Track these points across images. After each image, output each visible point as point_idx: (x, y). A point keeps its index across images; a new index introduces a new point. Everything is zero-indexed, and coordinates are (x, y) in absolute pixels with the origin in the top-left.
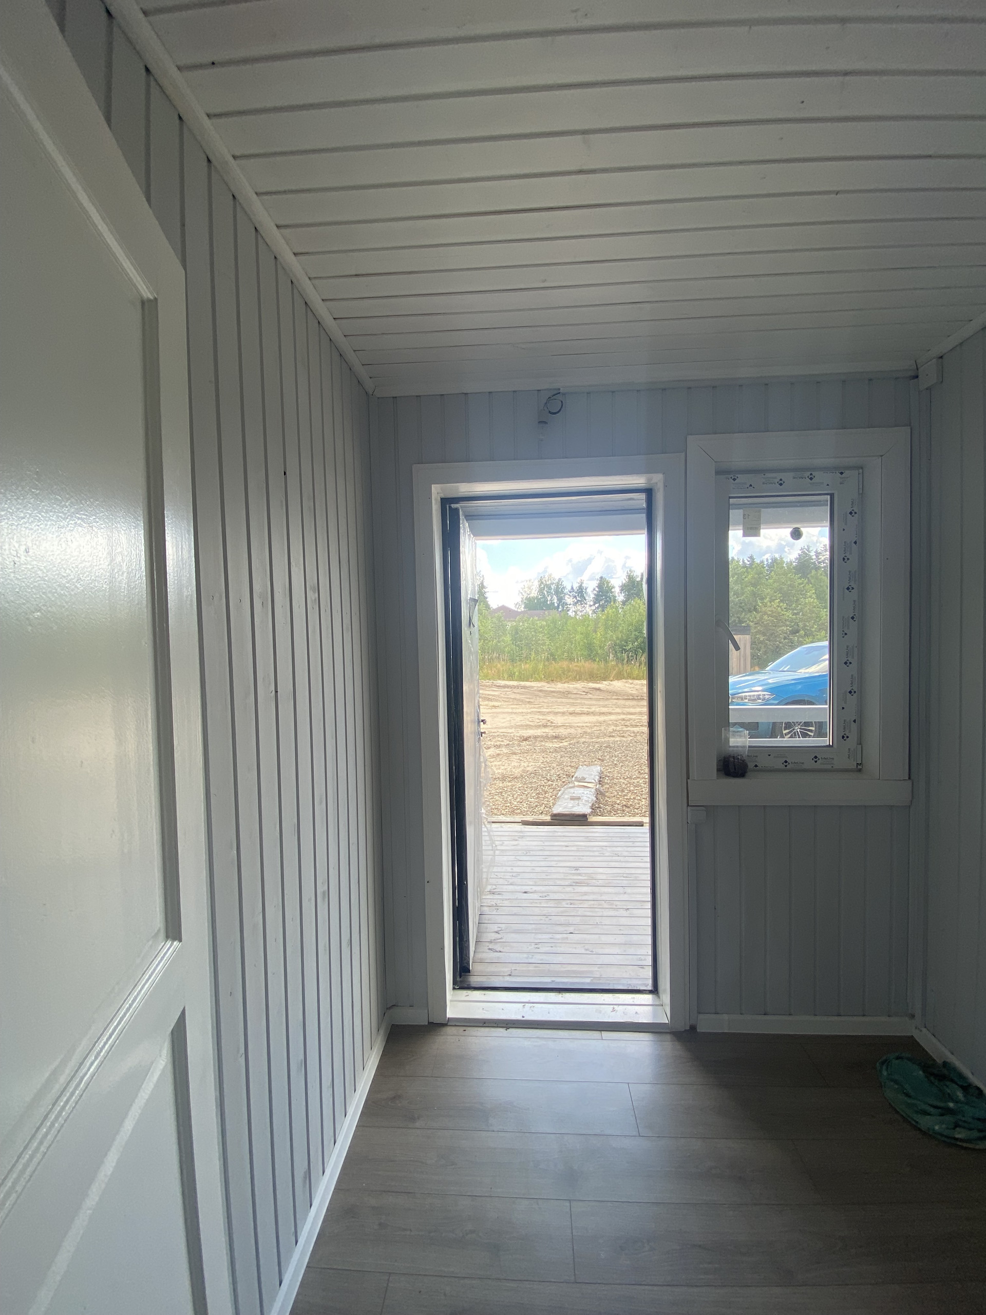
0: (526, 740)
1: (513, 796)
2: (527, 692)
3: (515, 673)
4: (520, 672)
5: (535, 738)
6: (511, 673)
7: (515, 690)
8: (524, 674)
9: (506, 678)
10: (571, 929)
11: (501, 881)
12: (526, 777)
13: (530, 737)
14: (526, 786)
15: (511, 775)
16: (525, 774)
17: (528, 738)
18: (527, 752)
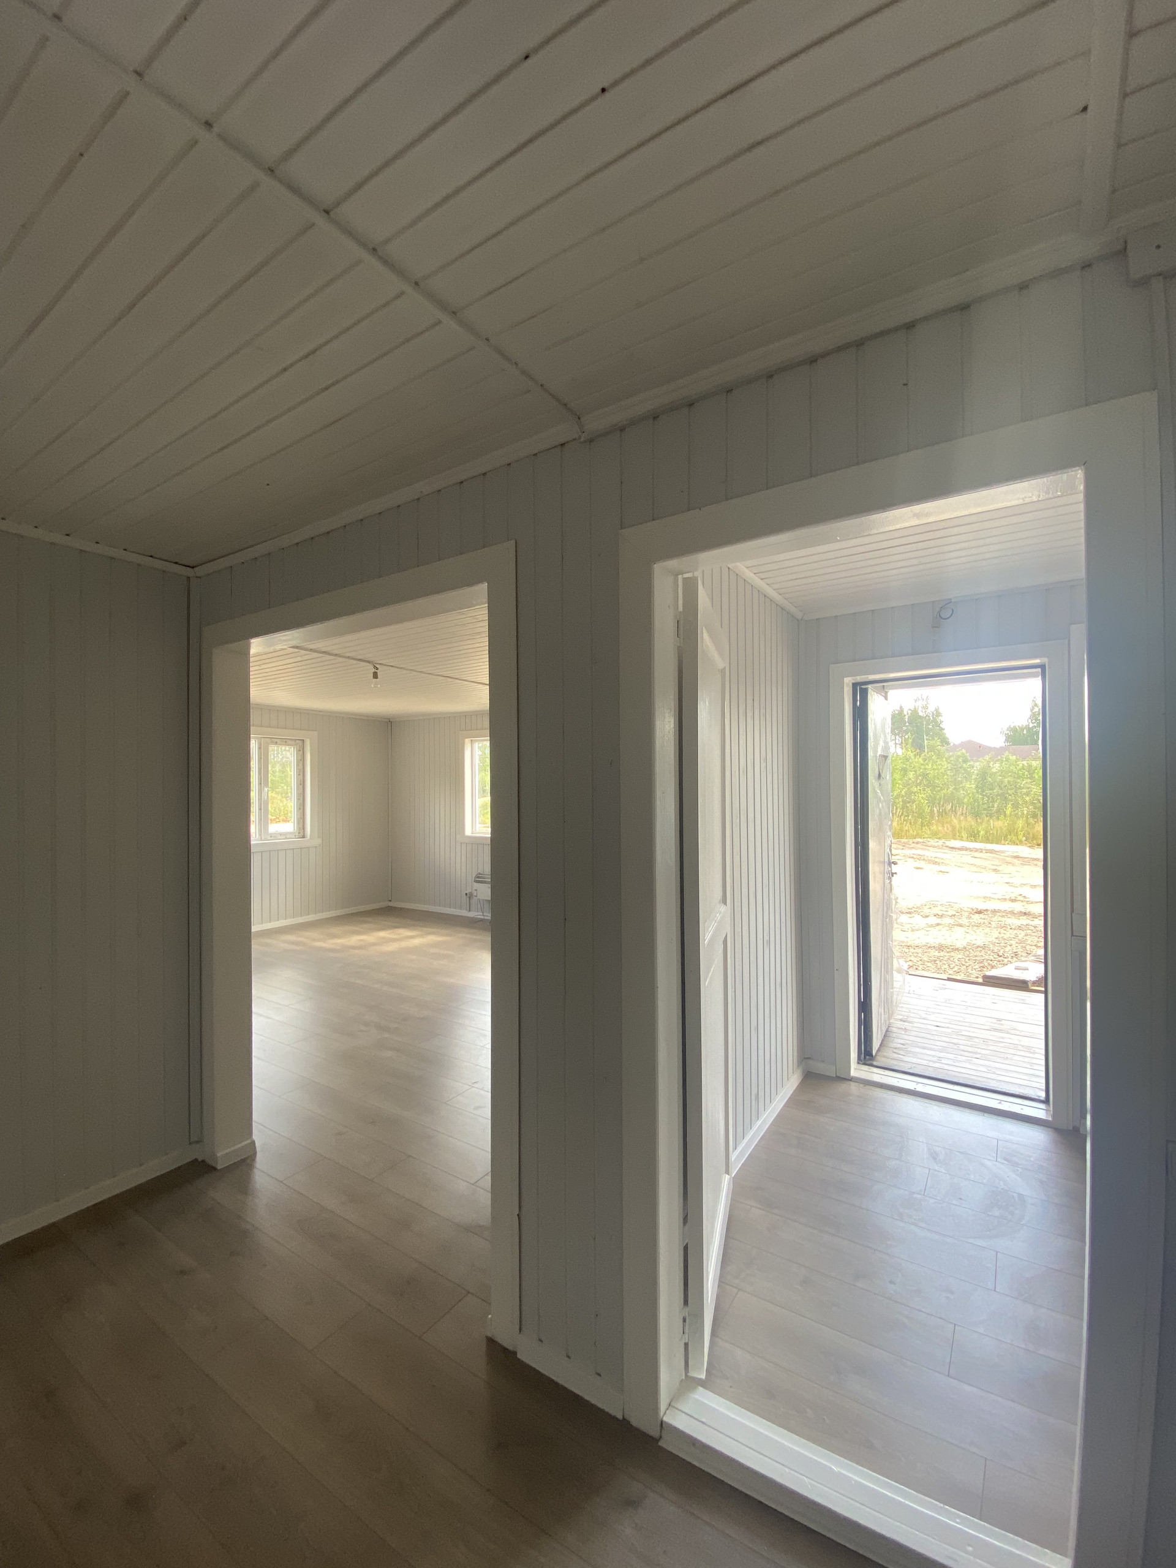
0: (980, 912)
1: (949, 965)
2: (994, 857)
3: (979, 832)
4: (986, 832)
5: (993, 912)
6: (973, 832)
7: (976, 854)
8: (993, 834)
9: (964, 838)
10: (978, 1056)
11: (913, 1015)
12: (971, 950)
13: (987, 910)
14: (968, 958)
15: (951, 946)
16: (970, 947)
17: (984, 910)
18: (978, 925)
